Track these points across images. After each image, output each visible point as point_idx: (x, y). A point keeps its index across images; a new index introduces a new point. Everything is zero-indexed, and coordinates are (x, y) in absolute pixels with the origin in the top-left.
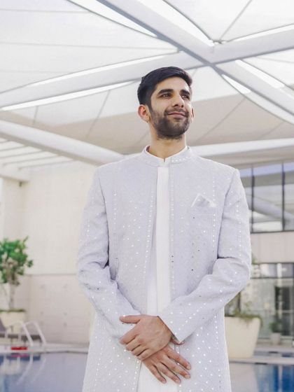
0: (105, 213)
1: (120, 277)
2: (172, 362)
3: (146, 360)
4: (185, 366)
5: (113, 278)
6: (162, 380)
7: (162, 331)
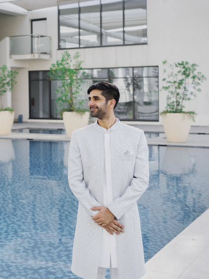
0: (80, 156)
1: (90, 186)
2: (116, 226)
3: (105, 227)
4: (121, 228)
5: (87, 186)
6: (112, 234)
7: (111, 216)
